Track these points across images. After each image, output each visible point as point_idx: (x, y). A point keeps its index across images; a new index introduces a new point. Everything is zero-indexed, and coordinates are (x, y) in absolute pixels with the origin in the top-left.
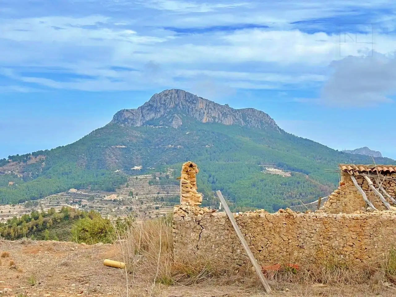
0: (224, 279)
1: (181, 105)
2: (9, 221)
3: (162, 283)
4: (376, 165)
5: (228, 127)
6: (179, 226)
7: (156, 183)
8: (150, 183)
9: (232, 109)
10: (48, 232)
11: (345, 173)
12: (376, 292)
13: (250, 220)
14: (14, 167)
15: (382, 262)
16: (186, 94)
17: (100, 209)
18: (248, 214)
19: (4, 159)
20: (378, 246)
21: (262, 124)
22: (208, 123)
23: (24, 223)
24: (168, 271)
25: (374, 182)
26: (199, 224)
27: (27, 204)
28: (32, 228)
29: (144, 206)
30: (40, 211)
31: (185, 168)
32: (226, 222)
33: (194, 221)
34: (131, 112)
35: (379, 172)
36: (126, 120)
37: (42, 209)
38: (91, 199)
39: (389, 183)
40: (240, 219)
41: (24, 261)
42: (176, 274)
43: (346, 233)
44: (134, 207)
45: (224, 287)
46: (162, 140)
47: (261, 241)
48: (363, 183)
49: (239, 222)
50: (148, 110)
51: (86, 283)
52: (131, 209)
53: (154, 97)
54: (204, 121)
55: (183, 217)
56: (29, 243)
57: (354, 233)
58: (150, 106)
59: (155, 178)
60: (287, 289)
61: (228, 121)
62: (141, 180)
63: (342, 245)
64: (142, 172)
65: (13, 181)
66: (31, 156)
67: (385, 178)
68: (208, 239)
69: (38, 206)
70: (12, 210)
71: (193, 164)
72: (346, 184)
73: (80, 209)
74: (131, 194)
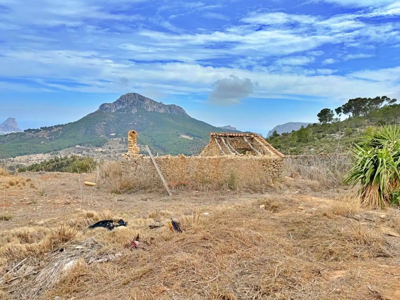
0: (149, 190)
1: (136, 102)
2: (42, 163)
3: (115, 193)
4: (227, 133)
5: (162, 114)
6: (125, 163)
7: (123, 143)
8: (120, 143)
9: (164, 105)
10: (64, 168)
11: (212, 137)
12: (223, 194)
13: (163, 160)
14: (43, 133)
15: (227, 180)
16: (139, 96)
17: (93, 156)
18: (162, 157)
19: (38, 129)
20: (226, 172)
21: (179, 113)
22: (151, 112)
23: (51, 164)
24: (118, 186)
25: (226, 141)
26: (136, 162)
27: (52, 153)
28: (55, 166)
29: (117, 155)
30: (59, 157)
31: (130, 133)
32: (150, 161)
33: (133, 161)
34: (109, 104)
35: (228, 136)
36: (106, 109)
37: (61, 156)
38: (88, 151)
39: (233, 142)
40: (157, 159)
41: (39, 183)
42: (123, 189)
43: (211, 166)
44: (112, 155)
45: (148, 194)
46: (126, 120)
47: (168, 170)
48: (220, 142)
49: (157, 161)
50: (118, 104)
51: (73, 194)
52: (110, 156)
53: (121, 97)
54: (149, 110)
55: (127, 159)
56: (44, 173)
57: (214, 166)
58: (119, 102)
59: (123, 140)
60: (180, 194)
61: (162, 111)
62: (115, 141)
63: (208, 172)
64: (115, 137)
65: (43, 141)
66: (54, 127)
67: (231, 139)
68: (140, 170)
69: (59, 155)
70: (43, 157)
71: (135, 131)
72: (213, 142)
73: (82, 156)
74: (110, 148)
